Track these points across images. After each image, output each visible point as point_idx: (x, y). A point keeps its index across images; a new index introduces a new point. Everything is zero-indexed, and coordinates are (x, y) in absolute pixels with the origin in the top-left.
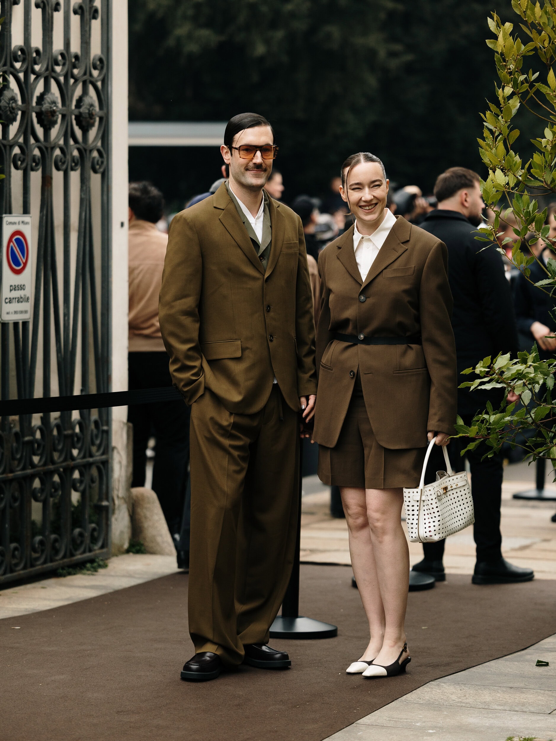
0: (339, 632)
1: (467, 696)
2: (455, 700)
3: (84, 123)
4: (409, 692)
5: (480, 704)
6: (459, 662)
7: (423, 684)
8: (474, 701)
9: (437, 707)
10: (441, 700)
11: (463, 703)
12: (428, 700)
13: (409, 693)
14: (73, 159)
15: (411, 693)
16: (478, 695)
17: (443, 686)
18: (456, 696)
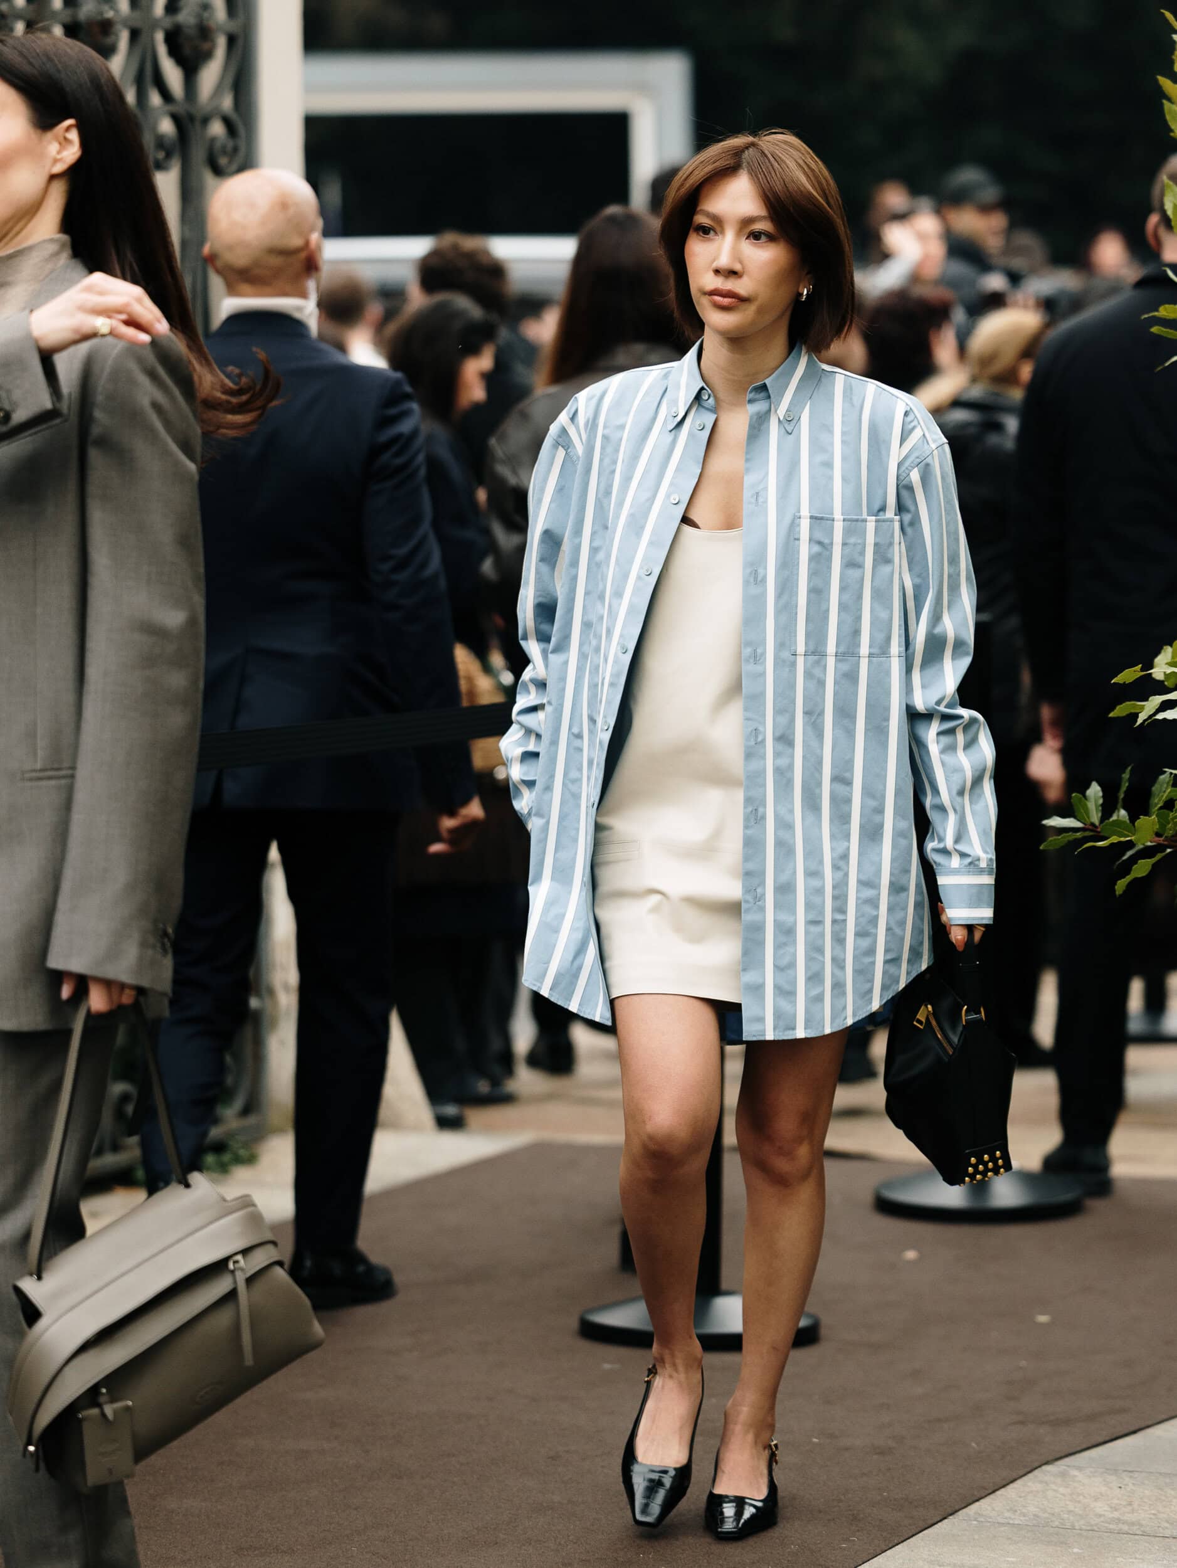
0: (823, 1332)
1: (1135, 1506)
2: (1104, 1515)
3: (187, 51)
4: (987, 1492)
5: (1167, 1525)
6: (1123, 1411)
7: (1024, 1473)
8: (1151, 1518)
9: (1057, 1534)
10: (1066, 1516)
11: (1123, 1523)
12: (1035, 1515)
13: (986, 1496)
14: (160, 142)
15: (992, 1496)
16: (1164, 1501)
17: (1075, 1476)
18: (1108, 1505)
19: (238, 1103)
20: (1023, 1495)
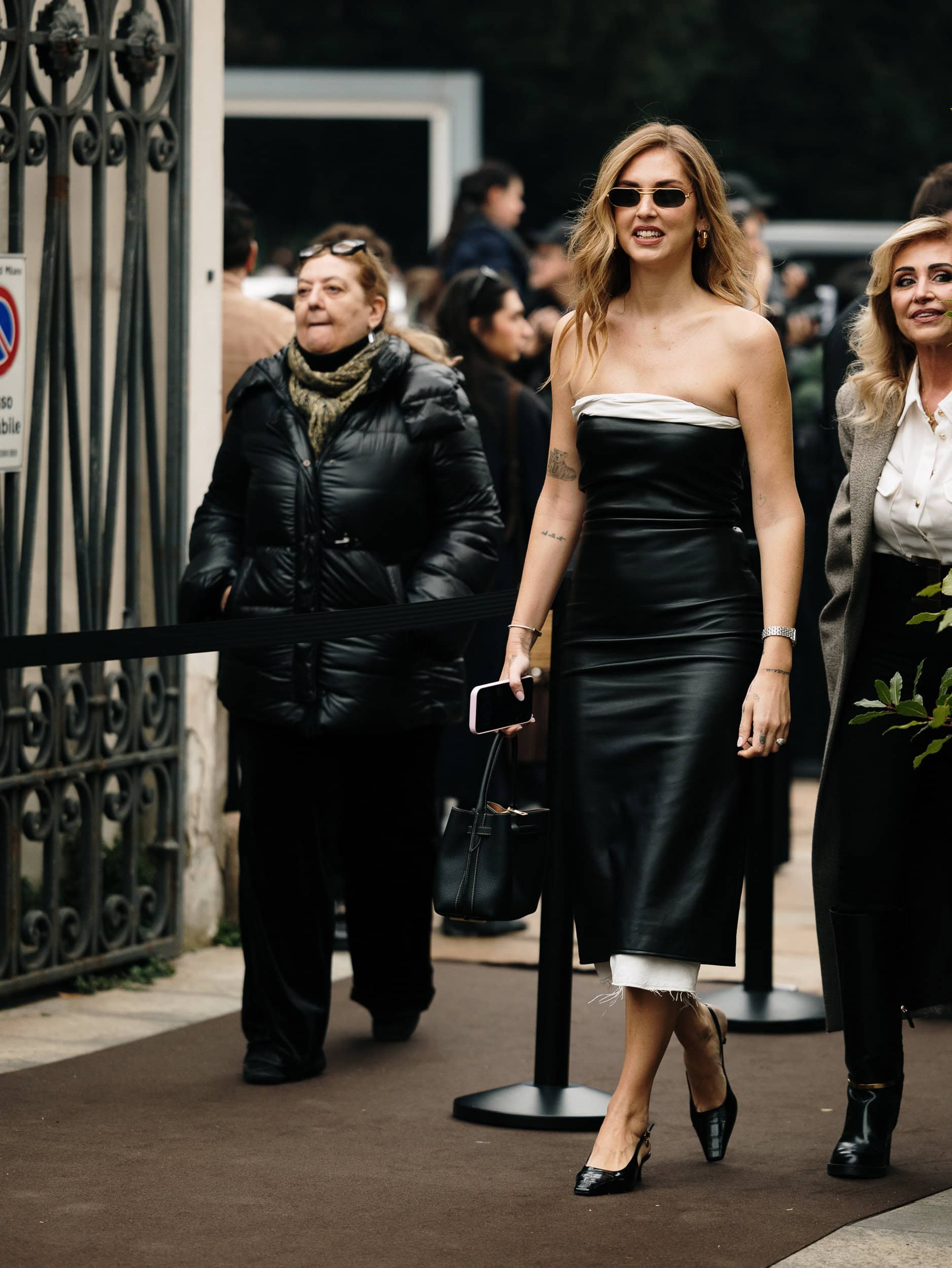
1: (921, 1260)
3: (134, 68)
7: (829, 1232)
12: (840, 1265)
14: (112, 141)
16: (944, 1256)
17: (871, 1235)
18: (899, 1258)
19: (159, 927)
20: (830, 1249)
